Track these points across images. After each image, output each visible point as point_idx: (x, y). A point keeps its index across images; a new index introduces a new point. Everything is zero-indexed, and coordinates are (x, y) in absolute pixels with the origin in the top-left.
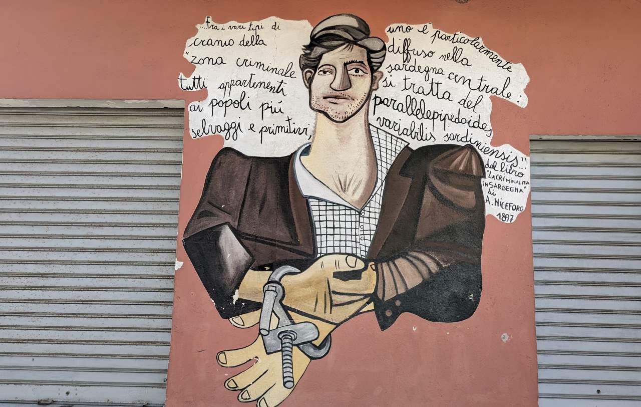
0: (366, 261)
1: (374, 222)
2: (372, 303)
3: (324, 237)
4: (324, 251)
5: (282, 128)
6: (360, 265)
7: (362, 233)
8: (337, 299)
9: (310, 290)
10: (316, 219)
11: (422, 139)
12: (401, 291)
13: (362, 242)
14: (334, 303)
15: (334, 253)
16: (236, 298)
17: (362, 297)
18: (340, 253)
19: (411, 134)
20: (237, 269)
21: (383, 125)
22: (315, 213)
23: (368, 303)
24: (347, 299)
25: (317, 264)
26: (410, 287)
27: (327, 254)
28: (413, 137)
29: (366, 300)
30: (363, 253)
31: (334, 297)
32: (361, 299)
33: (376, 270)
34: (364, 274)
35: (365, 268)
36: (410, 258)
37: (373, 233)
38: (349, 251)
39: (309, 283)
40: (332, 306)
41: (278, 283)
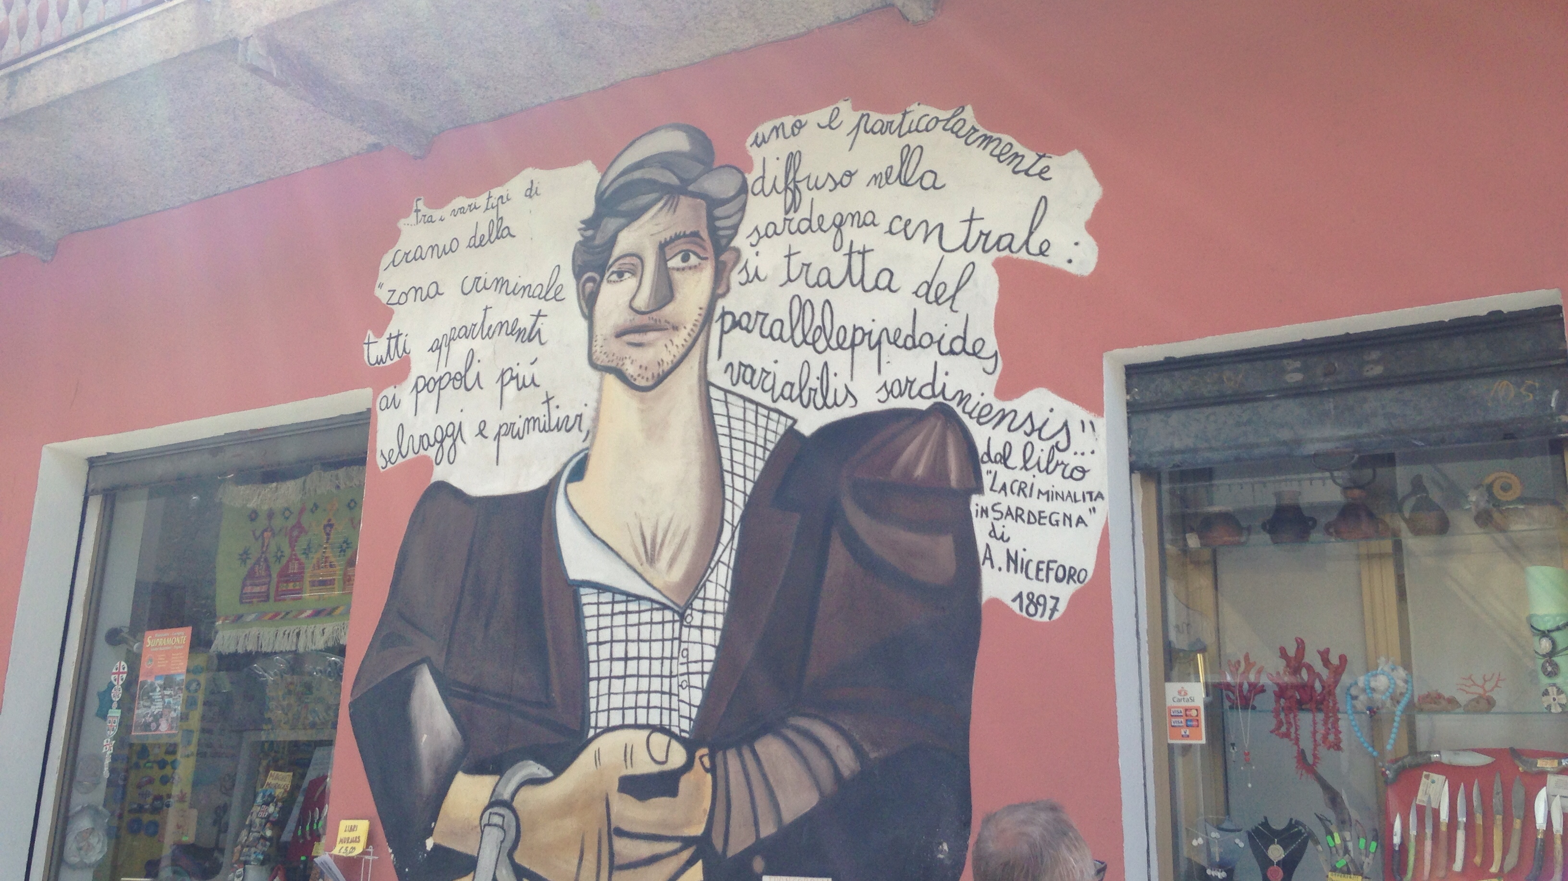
0: (690, 746)
1: (712, 637)
2: (699, 865)
3: (604, 683)
4: (603, 722)
5: (535, 422)
6: (678, 756)
7: (683, 669)
8: (627, 849)
9: (570, 825)
10: (591, 637)
11: (825, 404)
12: (768, 829)
13: (684, 694)
14: (618, 861)
15: (623, 727)
16: (430, 843)
17: (676, 845)
18: (636, 726)
19: (800, 396)
20: (437, 771)
21: (737, 382)
22: (590, 624)
23: (690, 863)
24: (645, 849)
25: (586, 759)
26: (788, 817)
27: (609, 729)
28: (805, 403)
29: (686, 855)
30: (685, 725)
31: (620, 844)
32: (675, 853)
33: (712, 770)
34: (685, 782)
35: (688, 766)
36: (791, 735)
37: (708, 667)
38: (654, 720)
39: (567, 807)
40: (612, 868)
41: (508, 805)
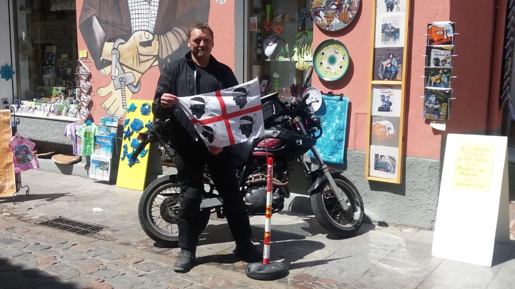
0: (153, 35)
1: (156, 8)
2: (157, 61)
3: (134, 20)
4: (135, 30)
6: (151, 37)
7: (151, 16)
8: (142, 58)
9: (130, 53)
10: (130, 9)
12: (170, 53)
13: (151, 22)
14: (141, 61)
15: (139, 30)
16: (101, 58)
17: (152, 57)
18: (142, 30)
20: (101, 41)
22: (130, 5)
23: (155, 61)
24: (146, 58)
25: (132, 38)
26: (174, 50)
27: (136, 31)
29: (154, 59)
30: (152, 30)
31: (141, 57)
32: (152, 58)
33: (158, 40)
34: (153, 43)
35: (153, 39)
36: (173, 31)
37: (156, 16)
38: (146, 29)
39: (129, 49)
40: (140, 62)
41: (117, 49)
